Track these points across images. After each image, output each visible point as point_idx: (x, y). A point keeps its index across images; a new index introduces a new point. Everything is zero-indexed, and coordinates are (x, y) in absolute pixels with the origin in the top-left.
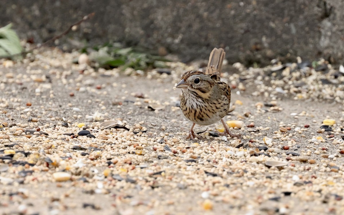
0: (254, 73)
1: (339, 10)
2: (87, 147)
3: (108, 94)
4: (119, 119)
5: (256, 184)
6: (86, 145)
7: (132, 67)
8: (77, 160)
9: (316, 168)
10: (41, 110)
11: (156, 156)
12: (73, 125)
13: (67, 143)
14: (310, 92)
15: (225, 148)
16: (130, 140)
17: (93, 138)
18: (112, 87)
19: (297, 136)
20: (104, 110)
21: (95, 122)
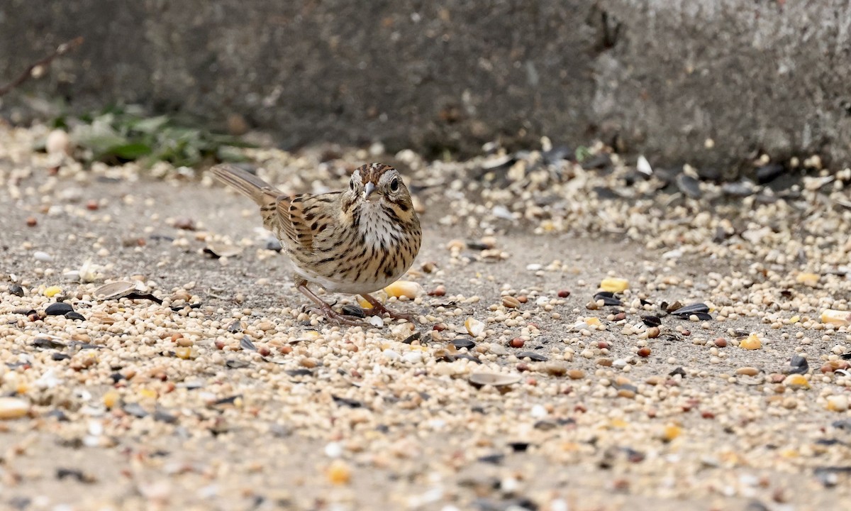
0: (444, 174)
1: (635, 32)
2: (65, 342)
3: (114, 220)
4: (139, 277)
5: (450, 424)
6: (64, 337)
7: (168, 160)
8: (42, 371)
9: (585, 388)
11: (222, 361)
12: (33, 290)
13: (22, 333)
14: (572, 217)
15: (379, 343)
16: (163, 324)
17: (79, 321)
18: (123, 205)
19: (541, 316)
20: (104, 256)
21: (83, 283)
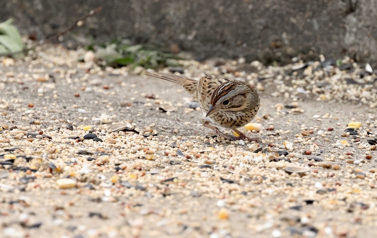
0: (274, 72)
1: (365, 5)
2: (93, 152)
3: (116, 94)
4: (128, 121)
5: (276, 191)
6: (92, 150)
7: (142, 65)
8: (82, 166)
9: (341, 174)
10: (44, 112)
11: (168, 161)
12: (78, 127)
13: (72, 148)
14: (334, 93)
15: (242, 153)
16: (139, 144)
17: (100, 142)
18: (121, 87)
19: (319, 140)
20: (112, 111)
21: (102, 124)
